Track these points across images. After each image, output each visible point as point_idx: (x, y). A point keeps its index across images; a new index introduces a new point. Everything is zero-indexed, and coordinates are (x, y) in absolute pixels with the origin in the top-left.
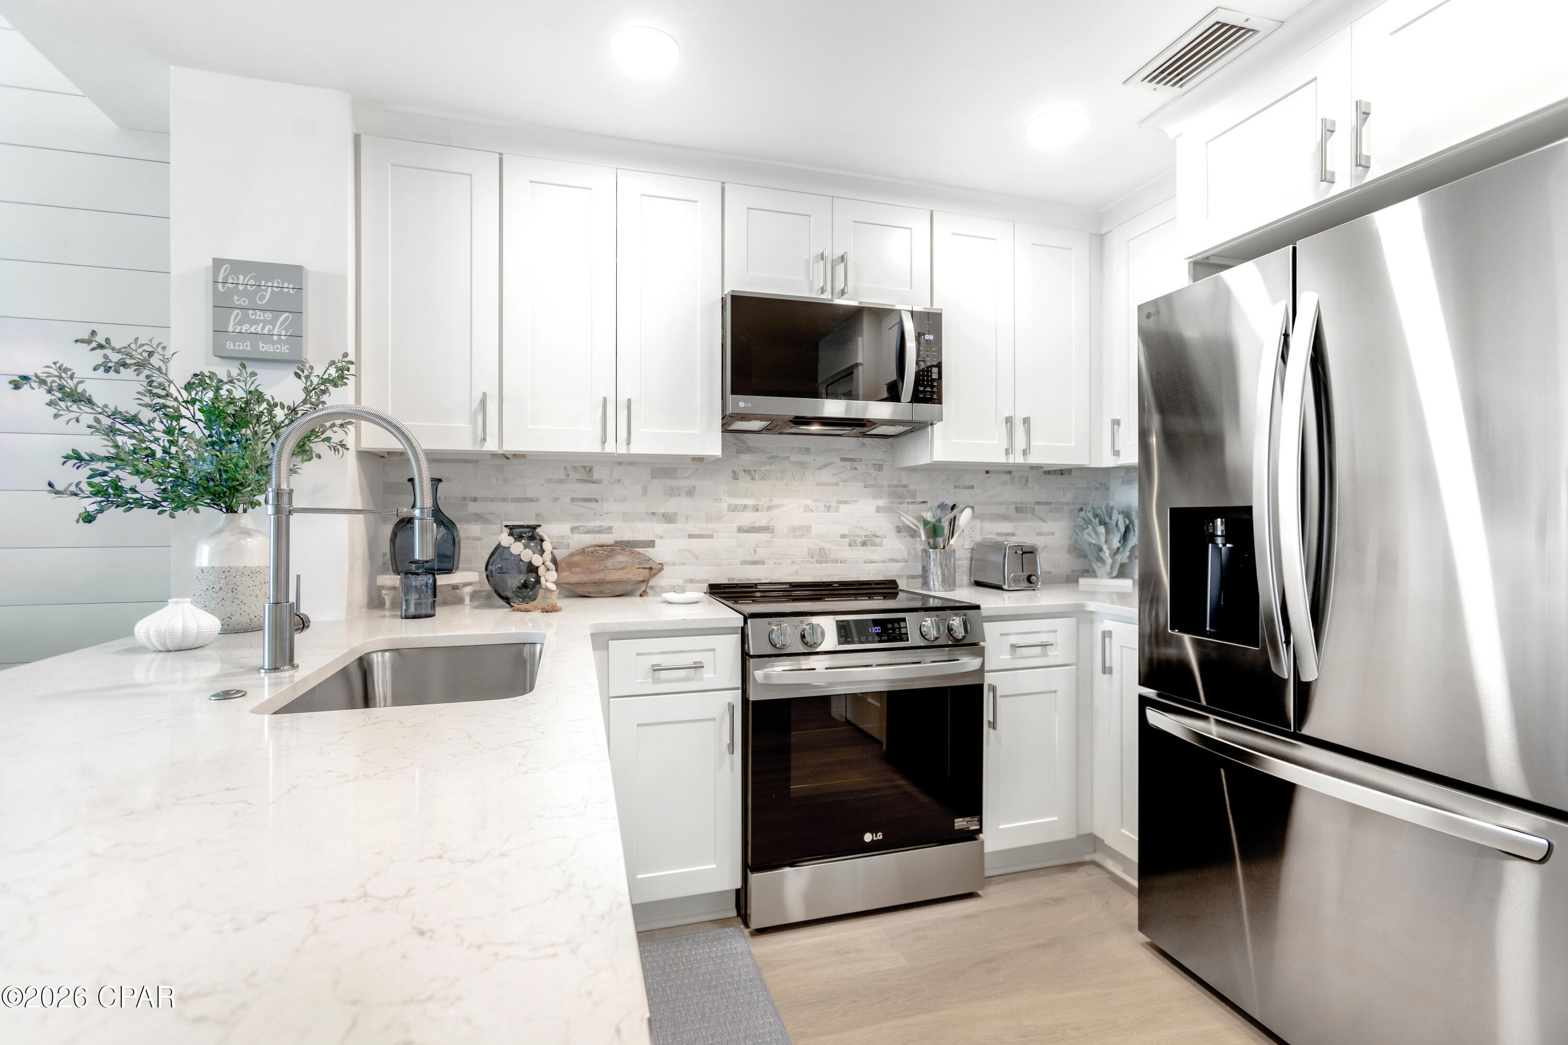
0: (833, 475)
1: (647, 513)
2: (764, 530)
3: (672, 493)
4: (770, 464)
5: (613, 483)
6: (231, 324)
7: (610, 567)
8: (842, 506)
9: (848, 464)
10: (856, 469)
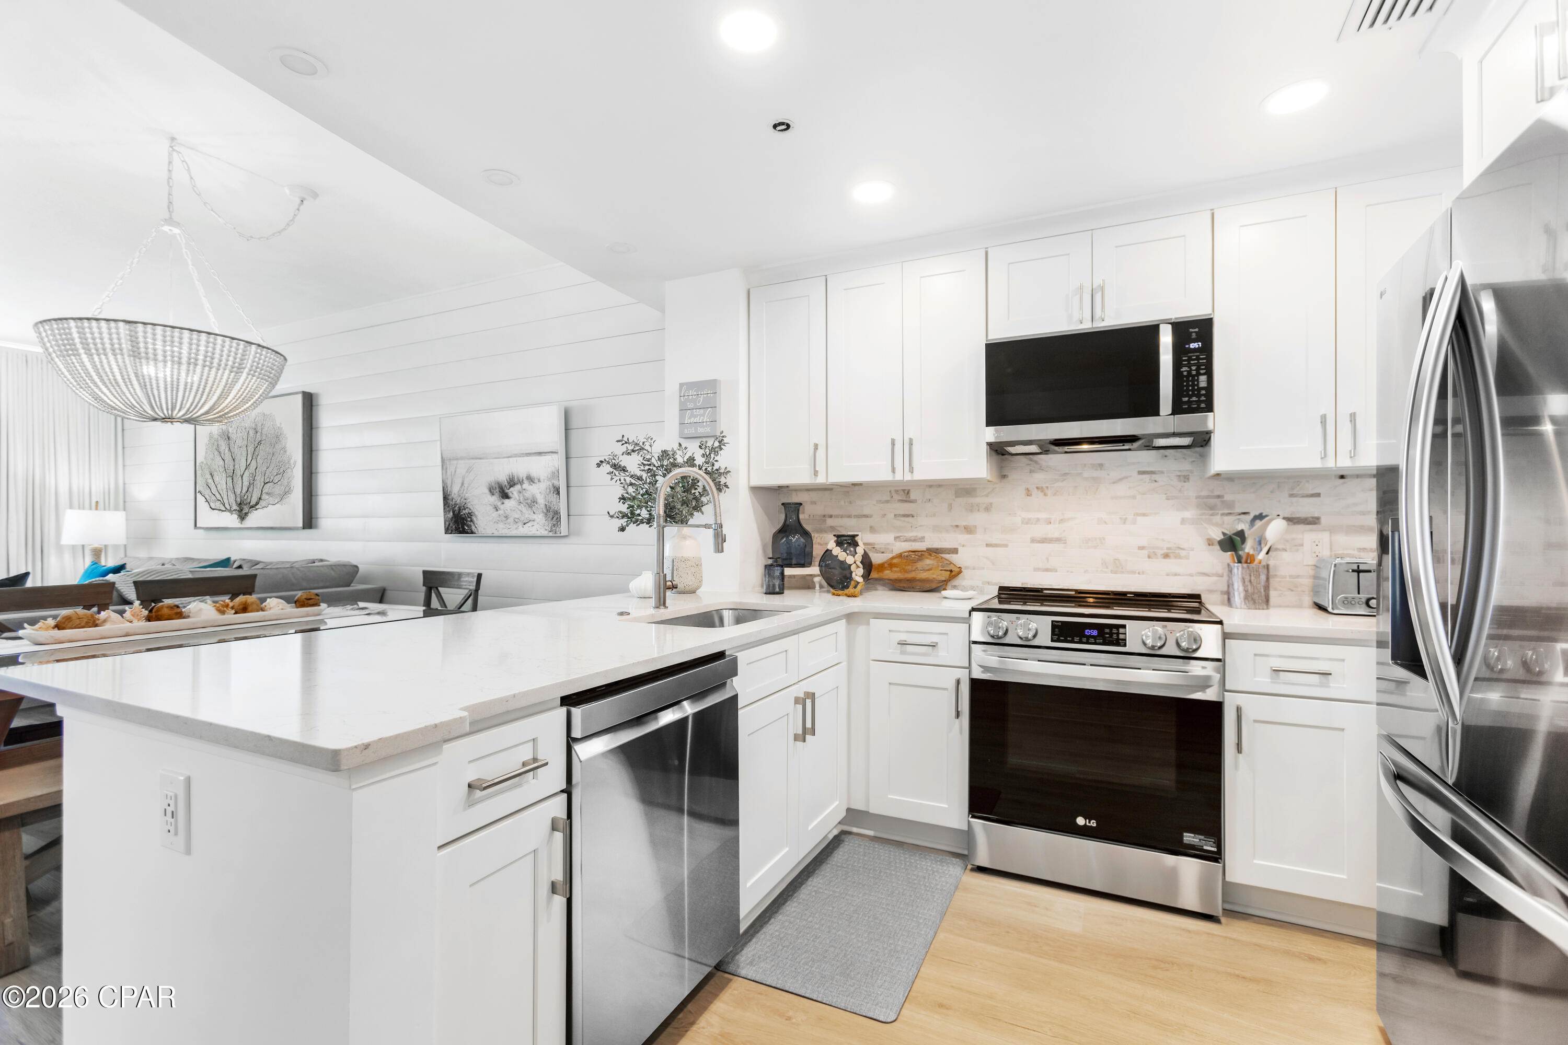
0: (1130, 488)
1: (952, 526)
2: (1056, 541)
3: (971, 509)
4: (1062, 481)
5: (925, 502)
6: (687, 419)
7: (919, 569)
8: (1139, 519)
9: (1146, 477)
10: (1156, 481)
